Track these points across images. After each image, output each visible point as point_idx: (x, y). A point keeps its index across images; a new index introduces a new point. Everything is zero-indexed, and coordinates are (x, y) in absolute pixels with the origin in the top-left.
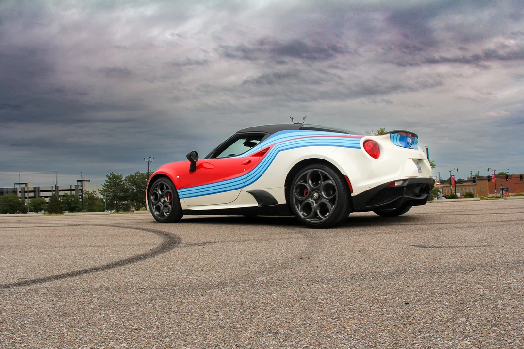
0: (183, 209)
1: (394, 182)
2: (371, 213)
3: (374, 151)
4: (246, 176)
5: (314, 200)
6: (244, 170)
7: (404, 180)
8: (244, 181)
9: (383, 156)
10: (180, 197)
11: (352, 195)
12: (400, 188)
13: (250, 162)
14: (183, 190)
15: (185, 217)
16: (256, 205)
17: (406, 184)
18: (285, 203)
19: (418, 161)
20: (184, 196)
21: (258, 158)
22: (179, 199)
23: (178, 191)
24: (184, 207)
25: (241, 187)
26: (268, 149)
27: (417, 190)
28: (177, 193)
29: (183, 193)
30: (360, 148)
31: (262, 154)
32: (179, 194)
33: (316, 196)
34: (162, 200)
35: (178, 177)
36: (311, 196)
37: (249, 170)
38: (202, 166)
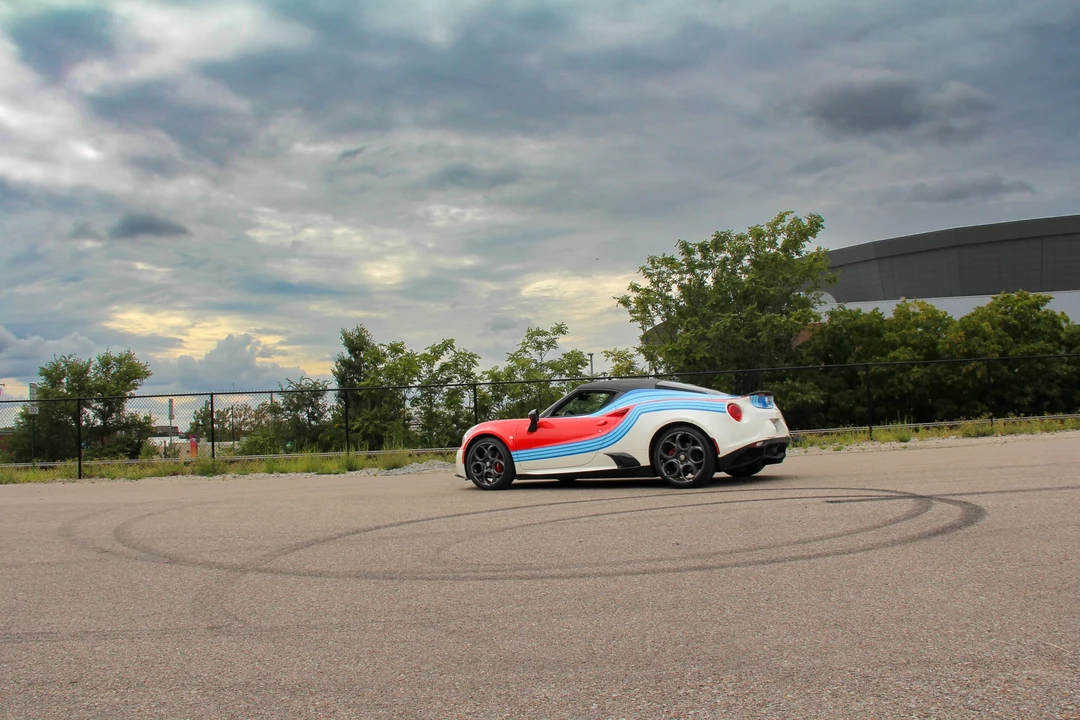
0: (517, 473)
1: (755, 443)
2: (723, 474)
3: (736, 413)
4: (604, 437)
6: (600, 431)
7: (765, 441)
8: (602, 442)
9: (745, 419)
10: (514, 460)
11: (719, 456)
12: (761, 448)
13: (606, 423)
14: (519, 452)
15: (516, 481)
16: (616, 467)
17: (766, 444)
18: (650, 464)
19: (775, 421)
20: (520, 459)
21: (614, 418)
22: (513, 462)
23: (512, 453)
24: (519, 471)
25: (598, 449)
26: (628, 410)
27: (775, 450)
28: (511, 456)
29: (519, 456)
30: (725, 412)
31: (622, 414)
32: (513, 457)
33: (682, 457)
34: (488, 464)
35: (511, 438)
36: (677, 457)
37: (607, 431)
38: (542, 425)
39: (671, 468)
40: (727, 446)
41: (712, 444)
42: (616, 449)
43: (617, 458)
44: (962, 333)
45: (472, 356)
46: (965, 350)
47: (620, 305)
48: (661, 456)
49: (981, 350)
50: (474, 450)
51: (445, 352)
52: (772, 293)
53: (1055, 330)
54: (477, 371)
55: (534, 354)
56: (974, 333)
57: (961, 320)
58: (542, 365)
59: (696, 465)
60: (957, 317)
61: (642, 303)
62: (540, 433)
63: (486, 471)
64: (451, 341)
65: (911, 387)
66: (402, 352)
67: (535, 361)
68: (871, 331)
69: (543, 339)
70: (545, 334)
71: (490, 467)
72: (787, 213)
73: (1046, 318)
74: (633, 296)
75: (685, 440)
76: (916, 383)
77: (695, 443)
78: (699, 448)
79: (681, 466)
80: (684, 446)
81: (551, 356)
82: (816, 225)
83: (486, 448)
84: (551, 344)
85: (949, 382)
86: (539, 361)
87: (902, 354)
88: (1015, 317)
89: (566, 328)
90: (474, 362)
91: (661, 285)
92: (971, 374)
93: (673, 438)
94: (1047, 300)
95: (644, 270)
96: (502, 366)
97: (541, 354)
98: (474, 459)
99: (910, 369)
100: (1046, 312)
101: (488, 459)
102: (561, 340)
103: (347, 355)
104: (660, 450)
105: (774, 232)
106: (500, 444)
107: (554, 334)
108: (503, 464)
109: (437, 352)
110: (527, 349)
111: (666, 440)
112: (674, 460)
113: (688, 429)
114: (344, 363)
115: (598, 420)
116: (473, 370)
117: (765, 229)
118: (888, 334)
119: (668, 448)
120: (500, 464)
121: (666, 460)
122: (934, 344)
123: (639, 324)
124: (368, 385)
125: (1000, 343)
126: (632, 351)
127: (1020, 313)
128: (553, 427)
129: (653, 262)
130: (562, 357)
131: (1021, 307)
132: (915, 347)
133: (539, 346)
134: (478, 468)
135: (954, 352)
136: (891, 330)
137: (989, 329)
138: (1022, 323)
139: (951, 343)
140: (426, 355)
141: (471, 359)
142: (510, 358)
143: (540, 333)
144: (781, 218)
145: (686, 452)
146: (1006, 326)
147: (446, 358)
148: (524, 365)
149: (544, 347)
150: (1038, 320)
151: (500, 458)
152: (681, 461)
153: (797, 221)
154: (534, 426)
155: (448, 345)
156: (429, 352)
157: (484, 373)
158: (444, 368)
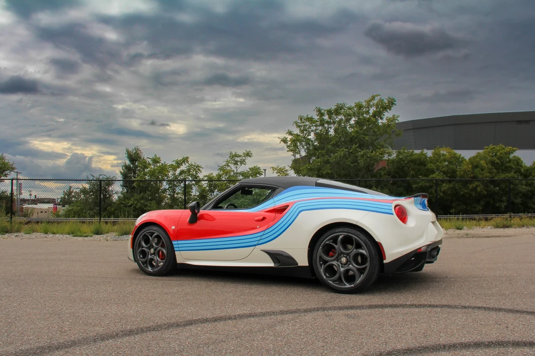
0: (178, 262)
1: (420, 248)
3: (402, 214)
4: (262, 233)
5: (342, 264)
6: (258, 227)
7: (429, 245)
8: (259, 238)
9: (411, 222)
10: (175, 249)
11: (385, 262)
12: (425, 252)
13: (264, 218)
14: (180, 242)
16: (272, 265)
17: (430, 249)
18: (308, 265)
20: (181, 249)
21: (273, 214)
22: (173, 251)
23: (174, 242)
25: (255, 245)
26: (288, 206)
28: (172, 245)
29: (180, 246)
30: (392, 214)
31: (281, 210)
32: (175, 246)
33: (344, 260)
34: (152, 251)
35: (173, 227)
36: (338, 259)
37: (265, 228)
38: (202, 217)
39: (331, 270)
40: (393, 251)
41: (378, 248)
42: (273, 246)
43: (274, 255)
44: (470, 166)
45: (198, 166)
46: (472, 175)
47: (282, 143)
48: (321, 257)
49: (480, 176)
50: (140, 236)
51: (183, 164)
52: (367, 139)
53: (519, 167)
54: (201, 176)
55: (233, 167)
56: (477, 167)
57: (470, 159)
58: (237, 173)
59: (358, 269)
60: (467, 158)
61: (294, 142)
62: (200, 225)
63: (150, 257)
64: (187, 158)
65: (442, 194)
67: (233, 171)
68: (421, 163)
69: (238, 159)
70: (240, 156)
71: (154, 254)
72: (376, 96)
73: (514, 160)
74: (289, 137)
75: (347, 241)
76: (444, 192)
77: (359, 246)
78: (363, 252)
79: (342, 269)
80: (345, 248)
81: (242, 168)
82: (391, 103)
83: (151, 236)
84: (243, 162)
85: (462, 193)
86: (235, 171)
87: (437, 176)
88: (498, 158)
89: (252, 154)
90: (199, 170)
91: (305, 132)
92: (475, 189)
93: (335, 240)
94: (514, 151)
95: (296, 123)
96: (215, 173)
97: (237, 168)
98: (140, 245)
99: (441, 184)
100: (514, 157)
101: (152, 246)
102: (248, 160)
103: (128, 162)
104: (320, 251)
105: (369, 106)
106: (163, 233)
107: (244, 157)
108: (165, 251)
109: (179, 164)
110: (229, 164)
111: (326, 240)
112: (335, 263)
113: (353, 231)
115: (257, 215)
116: (198, 175)
117: (364, 104)
118: (429, 165)
119: (329, 249)
120: (162, 252)
121: (325, 262)
122: (454, 171)
123: (291, 153)
124: (139, 180)
125: (489, 172)
126: (287, 168)
127: (502, 157)
128: (214, 219)
129: (301, 120)
130: (249, 170)
131: (501, 154)
132: (444, 173)
133: (236, 163)
134: (144, 254)
135: (466, 176)
136: (431, 163)
137: (485, 165)
138: (501, 162)
139: (465, 171)
140: (172, 165)
141: (198, 168)
142: (219, 169)
143: (236, 156)
144: (373, 98)
145: (348, 254)
146: (493, 163)
147: (184, 167)
148: (227, 173)
149: (239, 163)
150: (510, 161)
151: (163, 246)
152: (341, 264)
153: (381, 101)
154: (194, 219)
155: (185, 160)
156: (174, 163)
157: (205, 176)
158: (182, 172)
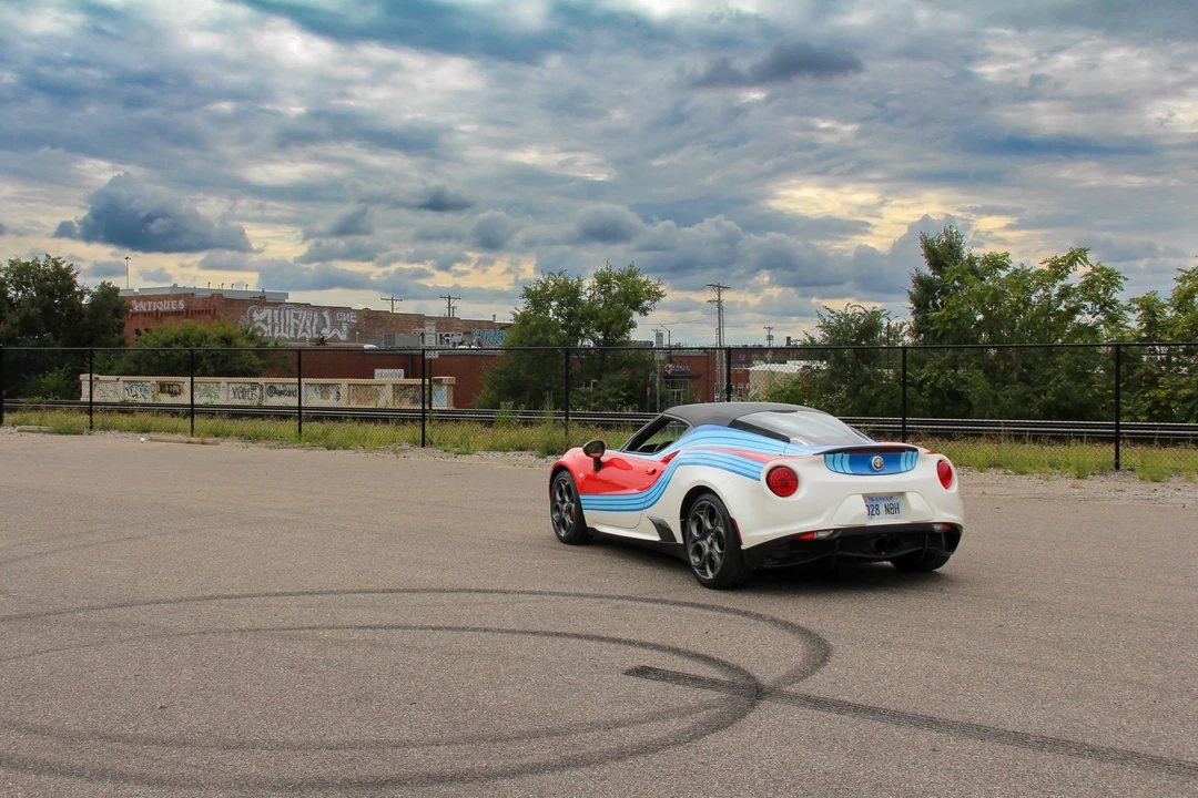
0: (587, 526)
1: (813, 532)
4: (647, 492)
7: (836, 530)
8: (644, 499)
10: (583, 507)
11: (743, 547)
12: (824, 541)
13: (655, 470)
14: (586, 497)
16: (657, 538)
17: (836, 535)
18: (682, 542)
20: (588, 507)
23: (581, 497)
24: (590, 525)
25: (642, 509)
26: (676, 454)
28: (581, 500)
29: (587, 502)
30: (759, 480)
33: (709, 539)
34: (564, 507)
35: (580, 475)
36: (705, 538)
38: (611, 463)
39: (698, 552)
40: (754, 532)
42: (656, 512)
43: (657, 526)
45: (1111, 274)
50: (555, 483)
51: (1072, 268)
54: (1121, 297)
59: (719, 555)
62: (604, 473)
63: (563, 516)
64: (1083, 251)
66: (1003, 266)
71: (566, 512)
75: (713, 515)
77: (719, 522)
78: (723, 530)
79: (706, 553)
83: (564, 484)
90: (1115, 283)
93: (702, 509)
98: (555, 497)
103: (927, 271)
104: (690, 524)
106: (573, 482)
109: (1060, 268)
111: (695, 510)
112: (701, 543)
113: (713, 500)
114: (921, 282)
116: (1115, 296)
120: (573, 510)
121: (695, 540)
124: (943, 316)
134: (559, 511)
140: (1041, 272)
141: (1111, 279)
145: (713, 532)
151: (573, 501)
152: (708, 546)
154: (599, 465)
155: (1077, 257)
156: (1045, 267)
157: (1132, 300)
158: (1065, 293)
